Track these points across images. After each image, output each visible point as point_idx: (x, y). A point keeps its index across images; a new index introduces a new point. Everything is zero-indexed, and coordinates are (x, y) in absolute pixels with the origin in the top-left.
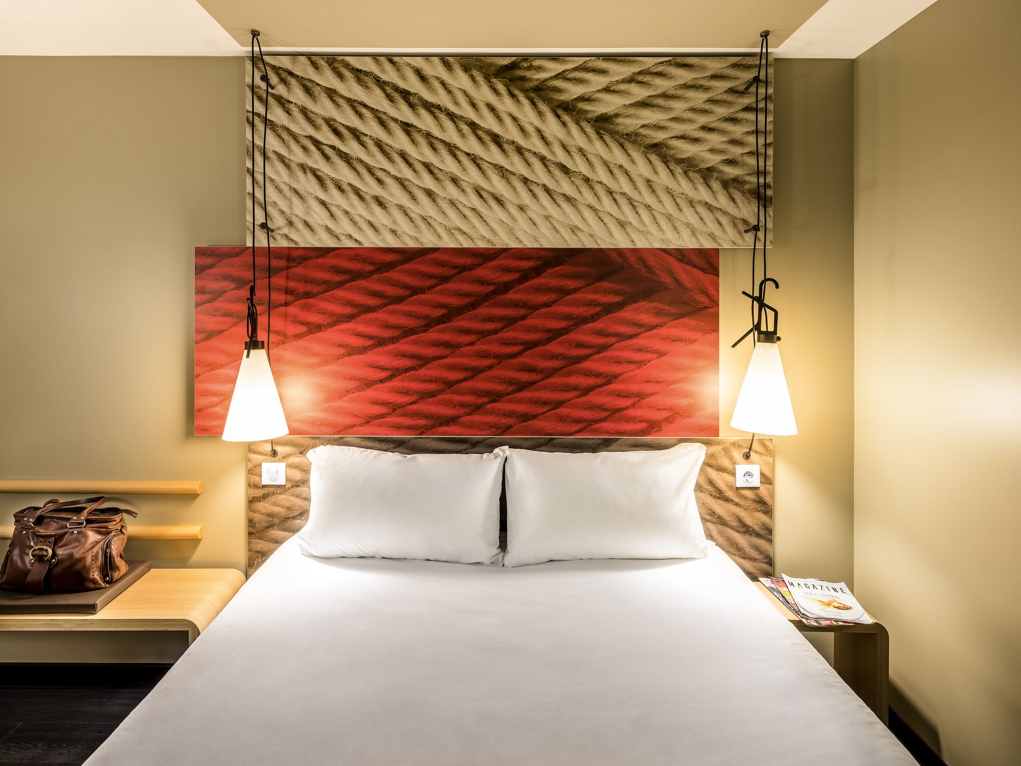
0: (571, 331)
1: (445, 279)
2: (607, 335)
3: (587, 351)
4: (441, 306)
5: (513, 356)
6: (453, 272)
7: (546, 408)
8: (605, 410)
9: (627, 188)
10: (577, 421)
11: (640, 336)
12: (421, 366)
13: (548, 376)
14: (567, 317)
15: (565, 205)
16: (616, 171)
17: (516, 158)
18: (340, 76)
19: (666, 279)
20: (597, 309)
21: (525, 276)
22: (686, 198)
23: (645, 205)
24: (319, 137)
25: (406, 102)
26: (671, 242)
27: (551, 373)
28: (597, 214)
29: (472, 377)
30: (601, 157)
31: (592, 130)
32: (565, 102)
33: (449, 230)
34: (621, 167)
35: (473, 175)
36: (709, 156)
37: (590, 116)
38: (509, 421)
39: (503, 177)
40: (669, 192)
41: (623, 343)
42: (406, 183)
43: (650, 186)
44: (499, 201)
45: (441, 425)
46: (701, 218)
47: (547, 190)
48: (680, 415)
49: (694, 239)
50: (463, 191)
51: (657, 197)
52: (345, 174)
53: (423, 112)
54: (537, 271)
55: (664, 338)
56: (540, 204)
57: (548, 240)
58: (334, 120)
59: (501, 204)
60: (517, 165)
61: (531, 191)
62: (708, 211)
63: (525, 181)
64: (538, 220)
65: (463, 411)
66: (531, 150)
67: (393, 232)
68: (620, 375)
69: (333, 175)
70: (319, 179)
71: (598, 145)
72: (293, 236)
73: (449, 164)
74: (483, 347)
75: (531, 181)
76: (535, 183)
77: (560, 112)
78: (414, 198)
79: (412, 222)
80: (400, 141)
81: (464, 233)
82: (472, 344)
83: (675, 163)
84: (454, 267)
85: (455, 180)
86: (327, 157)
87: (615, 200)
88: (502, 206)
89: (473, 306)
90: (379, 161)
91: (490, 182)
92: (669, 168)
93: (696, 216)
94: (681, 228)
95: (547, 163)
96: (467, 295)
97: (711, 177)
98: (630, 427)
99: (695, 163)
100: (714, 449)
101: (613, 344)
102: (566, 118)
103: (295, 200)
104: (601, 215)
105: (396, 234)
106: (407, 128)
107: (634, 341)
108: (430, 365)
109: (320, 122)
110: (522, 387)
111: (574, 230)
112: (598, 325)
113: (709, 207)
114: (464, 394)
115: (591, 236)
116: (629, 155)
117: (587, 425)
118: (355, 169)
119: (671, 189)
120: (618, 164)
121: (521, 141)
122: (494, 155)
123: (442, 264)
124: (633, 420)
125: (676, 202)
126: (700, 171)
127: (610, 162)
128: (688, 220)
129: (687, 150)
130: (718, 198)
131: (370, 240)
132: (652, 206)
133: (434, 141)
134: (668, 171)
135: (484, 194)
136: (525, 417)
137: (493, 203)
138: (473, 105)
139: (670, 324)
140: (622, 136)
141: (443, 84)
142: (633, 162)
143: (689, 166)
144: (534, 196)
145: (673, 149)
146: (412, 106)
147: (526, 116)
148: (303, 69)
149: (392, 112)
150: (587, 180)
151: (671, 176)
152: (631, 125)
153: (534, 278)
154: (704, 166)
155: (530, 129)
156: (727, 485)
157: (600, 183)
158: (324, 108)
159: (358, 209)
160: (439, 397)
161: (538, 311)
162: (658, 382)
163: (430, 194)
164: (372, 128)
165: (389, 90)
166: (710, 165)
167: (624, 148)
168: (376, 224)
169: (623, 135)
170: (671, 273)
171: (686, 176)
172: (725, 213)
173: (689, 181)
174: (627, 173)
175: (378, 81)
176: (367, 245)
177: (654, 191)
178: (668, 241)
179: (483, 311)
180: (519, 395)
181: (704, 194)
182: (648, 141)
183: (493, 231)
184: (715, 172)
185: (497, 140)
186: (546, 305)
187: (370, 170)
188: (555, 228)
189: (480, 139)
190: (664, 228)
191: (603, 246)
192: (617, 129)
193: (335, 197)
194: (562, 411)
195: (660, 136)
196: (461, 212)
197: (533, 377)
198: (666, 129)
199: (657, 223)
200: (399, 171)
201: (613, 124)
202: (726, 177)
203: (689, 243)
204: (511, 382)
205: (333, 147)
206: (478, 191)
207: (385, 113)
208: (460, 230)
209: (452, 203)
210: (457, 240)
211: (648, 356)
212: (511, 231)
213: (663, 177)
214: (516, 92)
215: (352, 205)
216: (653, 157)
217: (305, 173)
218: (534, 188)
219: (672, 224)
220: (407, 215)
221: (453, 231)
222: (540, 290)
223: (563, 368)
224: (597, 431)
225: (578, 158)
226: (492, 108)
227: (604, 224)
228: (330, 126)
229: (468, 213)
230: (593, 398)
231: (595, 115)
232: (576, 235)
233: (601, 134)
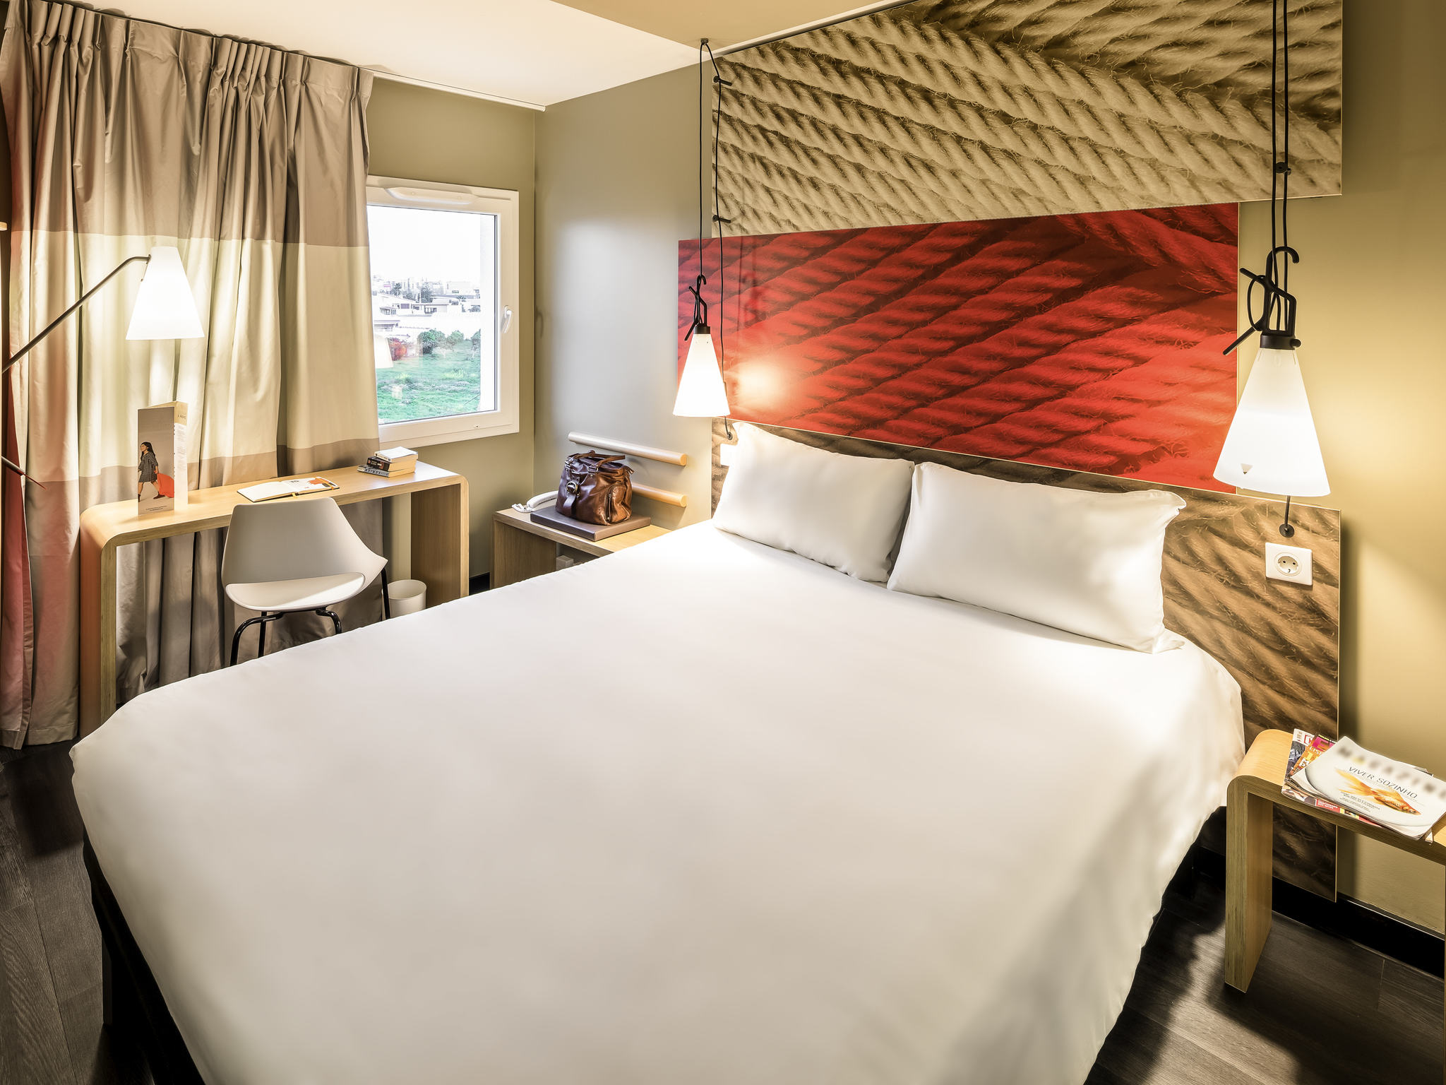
0: (1014, 324)
1: (873, 263)
2: (1061, 331)
3: (1034, 352)
4: (869, 293)
5: (943, 353)
6: (880, 254)
7: (982, 421)
8: (1057, 431)
9: (1087, 128)
10: (1021, 442)
11: (1107, 334)
12: (851, 359)
13: (985, 380)
14: (1008, 307)
15: (1005, 163)
16: (1073, 109)
17: (948, 115)
18: (782, 59)
19: (1148, 253)
20: (1047, 297)
21: (959, 256)
22: (1180, 132)
23: (1116, 151)
24: (765, 125)
25: (838, 72)
26: (1155, 200)
27: (988, 377)
28: (1047, 171)
29: (900, 375)
30: (1054, 95)
31: (1042, 61)
32: (1007, 32)
33: (877, 208)
34: (1081, 102)
35: (902, 142)
36: (1219, 64)
37: (1039, 42)
38: (939, 431)
39: (934, 139)
40: (1152, 128)
41: (1083, 343)
42: (838, 160)
43: (1124, 123)
44: (930, 168)
45: (868, 426)
46: (1206, 160)
47: (984, 148)
48: (1170, 452)
49: (1194, 192)
50: (892, 161)
51: (1135, 137)
52: (784, 158)
53: (854, 81)
54: (972, 250)
55: (1144, 339)
56: (975, 166)
57: (986, 209)
58: (777, 105)
59: (931, 171)
60: (950, 122)
61: (965, 151)
62: (1218, 147)
63: (959, 140)
64: (973, 186)
65: (890, 414)
66: (965, 102)
67: (826, 214)
68: (1078, 387)
69: (775, 161)
70: (765, 166)
71: (1050, 80)
72: (745, 226)
73: (877, 133)
74: (913, 341)
75: (965, 139)
76: (970, 140)
77: (1000, 47)
78: (844, 175)
79: (843, 201)
80: (833, 116)
81: (893, 209)
82: (900, 337)
83: (1162, 84)
84: (882, 249)
85: (883, 151)
86: (771, 144)
87: (1072, 149)
88: (933, 174)
89: (900, 293)
90: (813, 140)
91: (920, 147)
92: (1152, 93)
93: (1198, 158)
94: (1171, 177)
95: (985, 114)
96: (896, 280)
97: (1225, 94)
98: (1092, 459)
99: (1196, 78)
100: (1226, 511)
101: (1068, 344)
102: (1008, 52)
103: (747, 190)
104: (1053, 171)
105: (828, 216)
106: (839, 100)
107: (1099, 341)
108: (857, 358)
109: (766, 109)
110: (954, 391)
111: (1017, 194)
112: (1049, 317)
113: (1219, 141)
114: (892, 394)
115: (1040, 200)
116: (1092, 85)
117: (1033, 448)
118: (793, 152)
119: (1156, 123)
120: (1076, 99)
121: (954, 92)
122: (925, 115)
123: (870, 246)
124: (1097, 449)
125: (1164, 140)
126: (1204, 89)
127: (1065, 99)
128: (1183, 164)
129: (1184, 61)
130: (1236, 125)
131: (807, 225)
132: (1126, 151)
133: (864, 110)
134: (1151, 97)
135: (914, 162)
136: (957, 429)
137: (922, 172)
138: (903, 60)
139: (1153, 318)
140: (1082, 61)
141: (873, 44)
142: (1098, 93)
143: (1184, 84)
144: (969, 156)
145: (1159, 64)
146: (843, 75)
147: (960, 60)
148: (754, 61)
149: (826, 87)
150: (1034, 128)
151: (1156, 104)
152: (1096, 42)
153: (968, 258)
154: (1210, 80)
155: (964, 75)
156: (1249, 570)
157: (1052, 128)
158: (769, 95)
159: (796, 193)
160: (867, 395)
161: (973, 299)
162: (1134, 401)
163: (859, 169)
164: (808, 108)
165: (823, 63)
166: (1221, 77)
167: (1085, 77)
168: (811, 207)
169: (1083, 58)
170: (1155, 244)
171: (1181, 100)
172: (1248, 147)
173: (1185, 107)
174: (1089, 110)
175: (813, 56)
176: (803, 230)
177: (1129, 130)
178: (1151, 197)
179: (911, 299)
180: (951, 401)
181: (1211, 122)
182: (1121, 60)
183: (922, 204)
184: (1231, 86)
185: (927, 95)
186: (982, 291)
187: (806, 151)
188: (993, 194)
189: (909, 98)
190: (1145, 179)
191: (1055, 213)
192: (1075, 53)
193: (778, 184)
194: (999, 426)
195: (1139, 49)
196: (889, 186)
197: (966, 380)
198: (1149, 37)
199: (1134, 174)
200: (831, 148)
201: (1069, 47)
202: (1249, 91)
203: (1184, 197)
204: (941, 384)
205: (776, 133)
206: (907, 159)
207: (819, 89)
208: (888, 206)
209: (881, 176)
210: (885, 217)
211: (1119, 363)
212: (942, 203)
213: (1145, 106)
214: (949, 34)
215: (791, 190)
216: (1129, 82)
217: (754, 162)
218: (969, 147)
219: (1158, 173)
220: (838, 194)
221: (882, 208)
222: (975, 272)
223: (1002, 371)
224: (1045, 459)
225: (1022, 101)
226: (922, 60)
227: (1057, 182)
228: (774, 112)
229: (897, 186)
230: (1039, 413)
231: (1045, 40)
232: (1020, 201)
233: (1054, 63)
